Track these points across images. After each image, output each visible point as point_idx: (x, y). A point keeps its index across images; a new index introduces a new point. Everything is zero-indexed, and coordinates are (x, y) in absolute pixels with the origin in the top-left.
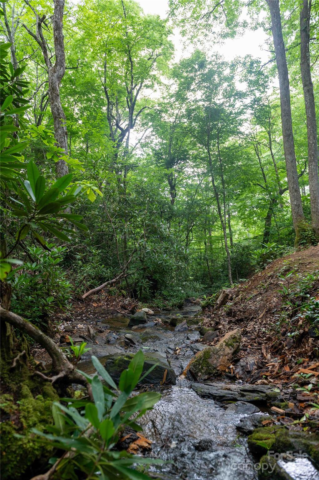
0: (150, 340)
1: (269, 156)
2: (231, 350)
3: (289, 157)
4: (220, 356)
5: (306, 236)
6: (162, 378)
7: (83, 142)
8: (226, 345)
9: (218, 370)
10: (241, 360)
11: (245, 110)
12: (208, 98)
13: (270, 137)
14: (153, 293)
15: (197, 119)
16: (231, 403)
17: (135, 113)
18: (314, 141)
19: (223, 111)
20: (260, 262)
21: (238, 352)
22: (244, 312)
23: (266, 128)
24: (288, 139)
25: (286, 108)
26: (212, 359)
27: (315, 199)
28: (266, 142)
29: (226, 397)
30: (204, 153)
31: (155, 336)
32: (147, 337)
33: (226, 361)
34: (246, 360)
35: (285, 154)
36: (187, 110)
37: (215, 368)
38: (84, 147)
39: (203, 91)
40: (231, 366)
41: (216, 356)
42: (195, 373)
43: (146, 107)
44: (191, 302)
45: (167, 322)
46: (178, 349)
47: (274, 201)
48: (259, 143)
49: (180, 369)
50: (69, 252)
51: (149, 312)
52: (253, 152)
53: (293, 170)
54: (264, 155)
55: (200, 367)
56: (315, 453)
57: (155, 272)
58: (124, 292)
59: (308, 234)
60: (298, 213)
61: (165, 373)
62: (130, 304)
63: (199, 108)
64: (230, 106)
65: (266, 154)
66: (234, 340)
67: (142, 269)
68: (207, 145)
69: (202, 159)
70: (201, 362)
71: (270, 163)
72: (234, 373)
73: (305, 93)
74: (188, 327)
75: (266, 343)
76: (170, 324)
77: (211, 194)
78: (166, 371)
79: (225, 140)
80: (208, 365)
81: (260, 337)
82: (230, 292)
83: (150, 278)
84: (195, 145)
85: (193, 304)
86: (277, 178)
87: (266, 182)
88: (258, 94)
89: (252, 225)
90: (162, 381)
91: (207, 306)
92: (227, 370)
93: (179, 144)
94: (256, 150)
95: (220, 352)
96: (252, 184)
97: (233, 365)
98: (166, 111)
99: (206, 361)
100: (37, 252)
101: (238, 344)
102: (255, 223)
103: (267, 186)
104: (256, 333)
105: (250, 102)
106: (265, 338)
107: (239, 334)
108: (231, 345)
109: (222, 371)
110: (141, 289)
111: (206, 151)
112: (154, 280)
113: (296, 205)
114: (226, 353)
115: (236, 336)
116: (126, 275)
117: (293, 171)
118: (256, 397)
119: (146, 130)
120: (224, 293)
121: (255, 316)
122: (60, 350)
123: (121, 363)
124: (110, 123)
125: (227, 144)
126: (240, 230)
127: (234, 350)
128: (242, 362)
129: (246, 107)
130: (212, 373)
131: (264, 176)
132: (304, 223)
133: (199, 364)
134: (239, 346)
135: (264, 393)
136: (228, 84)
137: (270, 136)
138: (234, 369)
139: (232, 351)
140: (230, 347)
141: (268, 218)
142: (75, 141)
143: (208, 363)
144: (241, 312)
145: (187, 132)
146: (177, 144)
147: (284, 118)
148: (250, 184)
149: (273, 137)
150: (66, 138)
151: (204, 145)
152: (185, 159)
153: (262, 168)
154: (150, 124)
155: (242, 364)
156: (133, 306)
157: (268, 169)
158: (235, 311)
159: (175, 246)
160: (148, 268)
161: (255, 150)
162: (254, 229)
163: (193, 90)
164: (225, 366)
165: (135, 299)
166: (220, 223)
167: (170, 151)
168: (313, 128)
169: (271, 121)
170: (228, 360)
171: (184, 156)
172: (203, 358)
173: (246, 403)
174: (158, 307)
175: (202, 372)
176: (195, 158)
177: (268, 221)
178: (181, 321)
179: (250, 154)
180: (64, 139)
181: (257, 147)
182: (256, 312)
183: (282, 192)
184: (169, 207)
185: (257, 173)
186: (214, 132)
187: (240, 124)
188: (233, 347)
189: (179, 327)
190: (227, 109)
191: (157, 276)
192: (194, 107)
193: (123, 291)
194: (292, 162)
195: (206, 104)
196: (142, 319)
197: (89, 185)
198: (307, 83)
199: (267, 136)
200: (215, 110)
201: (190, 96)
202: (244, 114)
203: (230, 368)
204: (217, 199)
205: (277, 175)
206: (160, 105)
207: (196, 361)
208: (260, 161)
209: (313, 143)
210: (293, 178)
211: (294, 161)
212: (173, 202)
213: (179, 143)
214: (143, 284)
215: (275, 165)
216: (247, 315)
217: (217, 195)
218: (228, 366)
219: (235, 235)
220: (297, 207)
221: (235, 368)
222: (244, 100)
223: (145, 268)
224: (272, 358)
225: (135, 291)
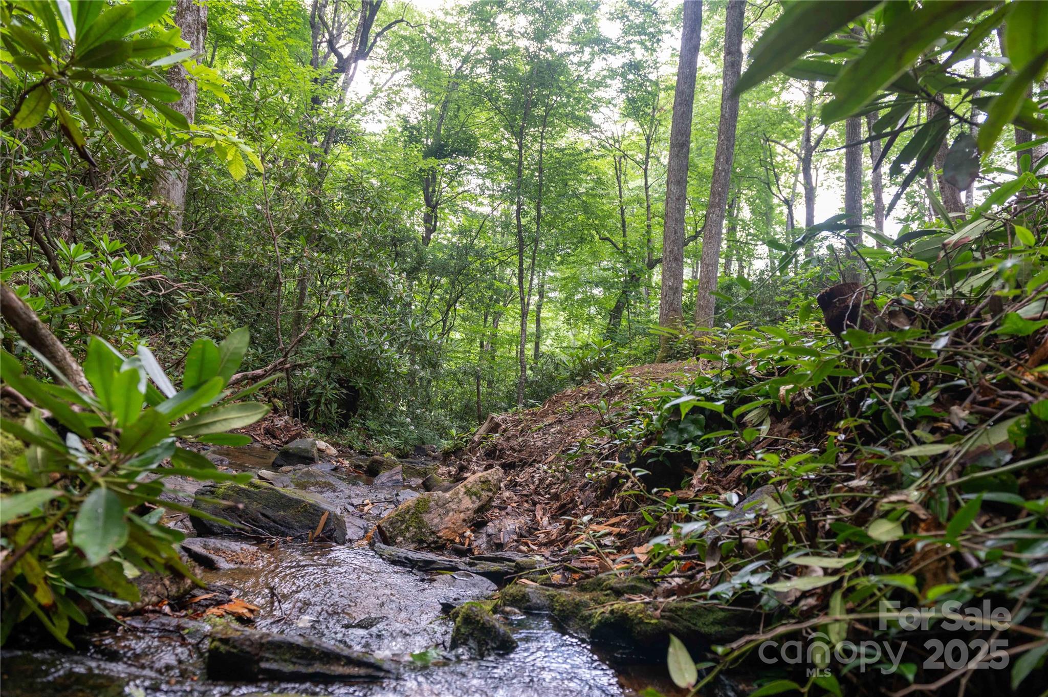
0: (312, 488)
1: (639, 188)
2: (473, 502)
3: (674, 188)
4: (448, 512)
5: (678, 352)
6: (314, 529)
7: (245, 65)
8: (465, 493)
9: (440, 538)
10: (490, 524)
11: (609, 81)
12: (540, 36)
13: (648, 149)
14: (346, 417)
15: (510, 74)
16: (442, 574)
17: (375, 29)
18: (726, 167)
19: (564, 70)
20: (578, 375)
21: (487, 510)
22: (520, 451)
23: (642, 125)
24: (679, 151)
25: (685, 88)
26: (431, 516)
27: (708, 282)
28: (640, 157)
29: (438, 564)
30: (511, 150)
31: (325, 483)
32: (308, 482)
33: (460, 522)
34: (500, 524)
35: (668, 183)
36: (490, 50)
37: (433, 533)
38: (247, 78)
39: (531, 18)
40: (468, 533)
41: (441, 511)
42: (390, 537)
43: (402, 21)
44: (427, 455)
45: (360, 467)
46: (367, 504)
47: (634, 279)
48: (625, 156)
49: (363, 531)
50: (163, 295)
51: (328, 451)
52: (611, 172)
53: (677, 215)
54: (632, 185)
55: (403, 527)
56: (562, 605)
57: (356, 371)
58: (279, 403)
59: (684, 349)
60: (672, 303)
61: (323, 519)
62: (287, 428)
63: (516, 50)
64: (580, 64)
65: (635, 182)
66: (484, 487)
67: (329, 358)
68: (519, 134)
69: (502, 160)
70: (407, 517)
71: (639, 201)
72: (469, 545)
73: (726, 67)
74: (404, 479)
75: (548, 503)
76: (366, 472)
77: (511, 241)
78: (327, 514)
79: (558, 133)
80: (421, 524)
81: (539, 494)
82: (504, 421)
83: (341, 382)
84: (495, 129)
85: (430, 459)
86: (647, 232)
87: (624, 236)
88: (640, 54)
89: (584, 324)
90: (313, 533)
91: (454, 453)
92: (457, 540)
93: (462, 120)
94: (618, 169)
95: (451, 504)
96: (597, 237)
97: (473, 531)
98: (447, 41)
99: (417, 517)
100: (77, 254)
101: (490, 494)
102: (590, 319)
103: (625, 245)
104: (532, 487)
105: (620, 64)
106: (547, 496)
107: (496, 477)
108: (476, 494)
109: (448, 540)
110: (318, 403)
111: (516, 147)
112: (351, 389)
113: (671, 288)
114: (463, 507)
115: (490, 479)
116: (288, 366)
117: (676, 219)
118: (495, 567)
119: (396, 71)
120: (491, 421)
121: (539, 459)
122: (75, 366)
123: (230, 492)
124: (315, 37)
125: (562, 143)
126: (557, 330)
127: (480, 503)
128: (490, 528)
129: (613, 74)
130: (425, 542)
131: (624, 225)
132: (680, 326)
133: (403, 522)
134: (491, 499)
135: (513, 561)
136: (584, 16)
137: (648, 145)
138: (473, 538)
139: (476, 506)
140: (474, 498)
141: (616, 313)
142: (224, 59)
143: (421, 521)
144: (514, 450)
145: (482, 95)
146: (456, 116)
147: (679, 108)
148: (593, 237)
149: (654, 147)
150: (201, 37)
151: (513, 133)
152: (468, 153)
153: (622, 208)
154: (407, 61)
155: (490, 531)
156: (293, 433)
157: (635, 212)
158: (503, 449)
159: (410, 322)
160: (343, 357)
161: (616, 168)
162: (586, 333)
163: (510, 10)
164: (455, 532)
165: (302, 421)
166: (519, 307)
167: (439, 129)
168: (729, 141)
169: (657, 115)
170: (464, 520)
171: (467, 147)
172: (412, 511)
173: (474, 575)
174: (351, 448)
175: (404, 537)
176: (491, 155)
177: (615, 318)
178: (391, 466)
179: (604, 174)
180: (198, 38)
181: (620, 164)
182: (543, 451)
183: (651, 265)
184: (416, 248)
185: (610, 216)
186: (540, 111)
187: (595, 108)
188: (479, 498)
189: (384, 477)
190: (573, 69)
191: (360, 382)
192: (506, 47)
193: (276, 400)
194: (678, 199)
195: (533, 47)
196: (306, 455)
197: (235, 139)
198: (733, 49)
199: (644, 143)
200: (549, 64)
201: (503, 20)
202: (606, 86)
203: (464, 537)
204: (521, 253)
205: (649, 226)
206: (434, 24)
207: (397, 515)
208: (620, 192)
209: (724, 170)
210: (676, 233)
211: (682, 198)
212: (426, 240)
213: (462, 115)
214: (325, 391)
215: (648, 207)
216: (524, 455)
217: (521, 244)
218: (460, 532)
219: (546, 339)
220: (671, 293)
221: (476, 537)
222: (611, 58)
223: (334, 358)
224: (550, 524)
225: (305, 405)
